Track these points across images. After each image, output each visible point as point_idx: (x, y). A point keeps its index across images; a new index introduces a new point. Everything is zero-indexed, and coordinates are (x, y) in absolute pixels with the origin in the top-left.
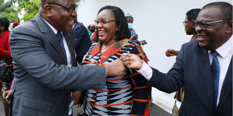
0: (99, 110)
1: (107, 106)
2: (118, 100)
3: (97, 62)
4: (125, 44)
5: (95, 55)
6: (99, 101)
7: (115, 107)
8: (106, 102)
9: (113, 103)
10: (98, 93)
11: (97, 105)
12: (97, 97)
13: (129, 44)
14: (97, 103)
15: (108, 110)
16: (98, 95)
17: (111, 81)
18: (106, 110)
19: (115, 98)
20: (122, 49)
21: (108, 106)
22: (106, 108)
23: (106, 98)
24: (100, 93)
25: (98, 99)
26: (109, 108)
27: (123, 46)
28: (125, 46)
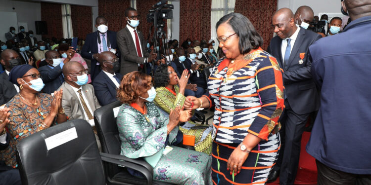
0: (224, 133)
1: (232, 128)
2: (246, 120)
3: (223, 77)
4: (256, 56)
5: (222, 70)
6: (224, 122)
7: (241, 129)
8: (232, 124)
9: (240, 125)
10: (223, 113)
11: (222, 127)
12: (222, 117)
13: (260, 56)
14: (222, 125)
15: (234, 132)
16: (223, 115)
17: (238, 98)
18: (232, 133)
19: (242, 119)
20: (252, 62)
21: (235, 127)
22: (232, 130)
23: (232, 118)
24: (225, 113)
25: (223, 120)
26: (235, 130)
27: (254, 58)
28: (256, 59)
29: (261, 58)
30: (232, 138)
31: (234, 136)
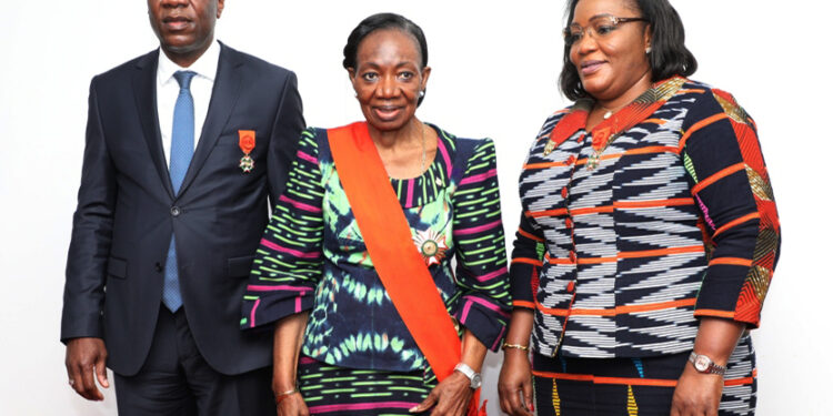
0: (586, 329)
1: (613, 313)
2: (656, 290)
3: (576, 156)
4: (673, 94)
6: (586, 296)
7: (642, 314)
8: (610, 300)
9: (638, 303)
10: (581, 268)
11: (579, 312)
12: (581, 282)
13: (684, 91)
14: (579, 305)
15: (619, 325)
16: (582, 275)
18: (612, 327)
19: (643, 285)
20: (663, 107)
21: (620, 310)
22: (612, 319)
23: (611, 284)
24: (589, 266)
25: (581, 290)
26: (621, 319)
27: (666, 98)
28: (673, 99)
29: (688, 96)
30: (613, 343)
31: (619, 336)
